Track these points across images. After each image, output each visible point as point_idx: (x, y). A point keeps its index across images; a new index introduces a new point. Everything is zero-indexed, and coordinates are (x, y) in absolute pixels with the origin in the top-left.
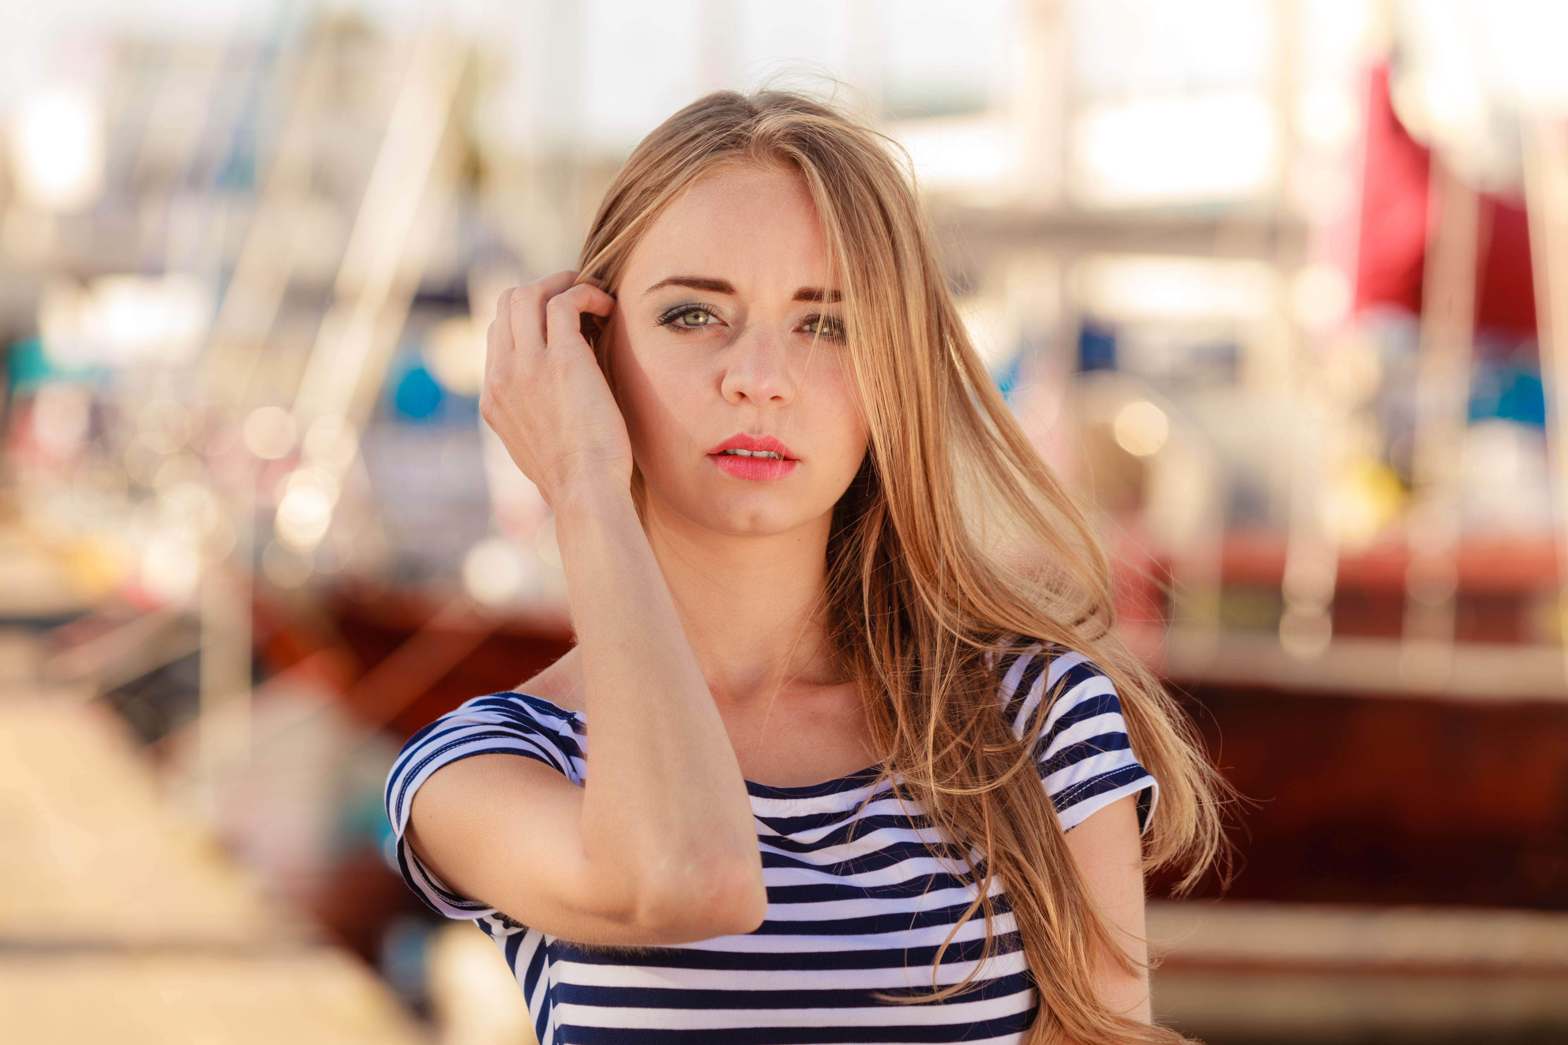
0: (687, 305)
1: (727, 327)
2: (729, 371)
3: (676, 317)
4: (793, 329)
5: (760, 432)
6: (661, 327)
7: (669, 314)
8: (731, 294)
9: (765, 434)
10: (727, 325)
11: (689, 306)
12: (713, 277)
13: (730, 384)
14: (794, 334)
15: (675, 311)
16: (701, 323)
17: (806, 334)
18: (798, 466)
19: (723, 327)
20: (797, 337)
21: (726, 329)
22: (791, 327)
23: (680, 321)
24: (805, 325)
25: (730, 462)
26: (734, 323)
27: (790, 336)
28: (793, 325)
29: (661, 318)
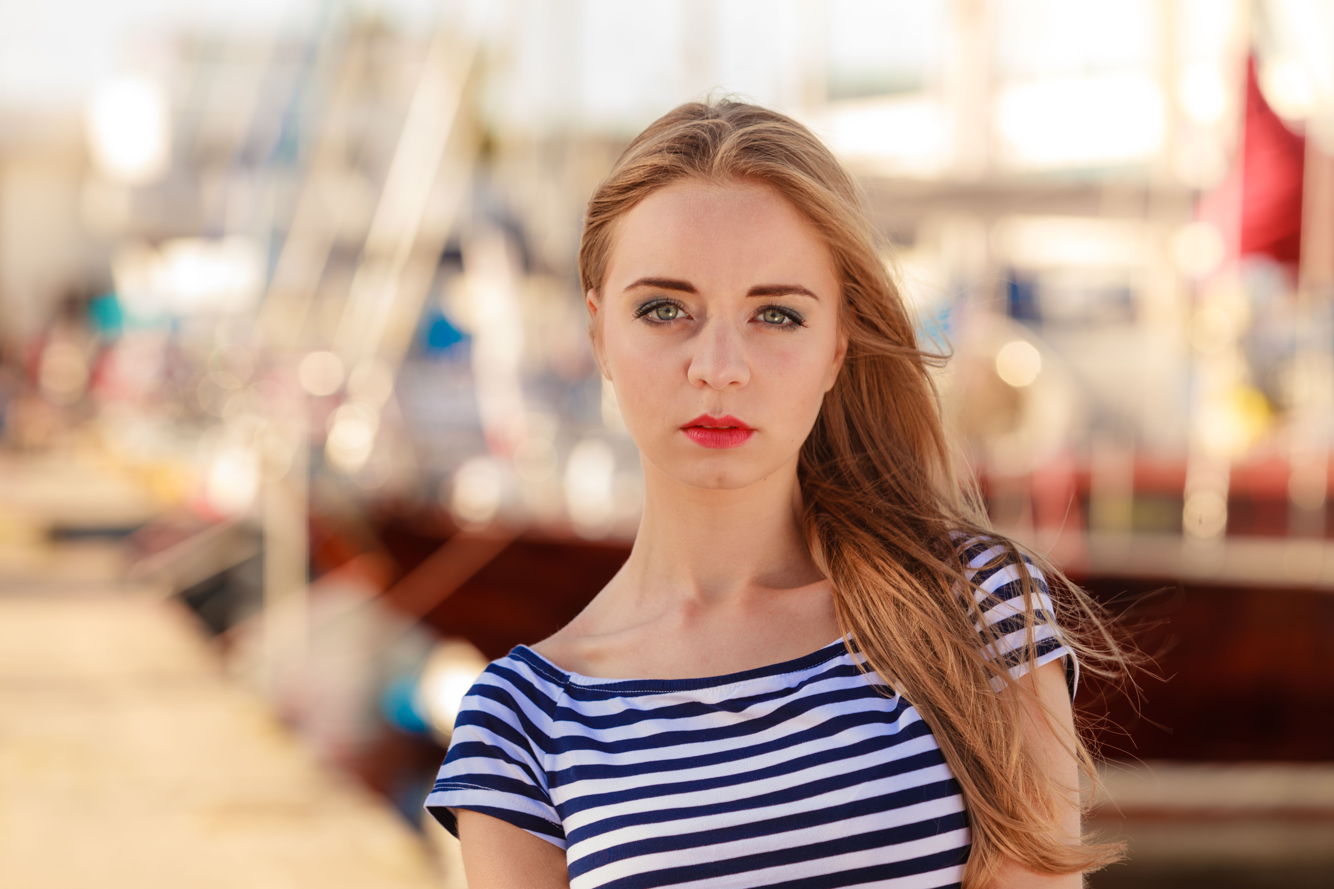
0: (657, 300)
1: (692, 321)
2: (694, 360)
3: (649, 310)
4: (748, 320)
5: (720, 412)
6: (638, 320)
7: (644, 308)
8: (694, 293)
9: (724, 414)
10: (692, 319)
11: (659, 302)
12: (677, 278)
13: (694, 372)
14: (749, 325)
15: (648, 306)
16: (670, 317)
17: (760, 324)
18: (755, 435)
19: (688, 321)
20: (751, 326)
21: (691, 323)
22: (746, 319)
23: (653, 315)
24: (758, 315)
25: (698, 433)
26: (697, 317)
27: (745, 326)
28: (748, 317)
29: (637, 312)
